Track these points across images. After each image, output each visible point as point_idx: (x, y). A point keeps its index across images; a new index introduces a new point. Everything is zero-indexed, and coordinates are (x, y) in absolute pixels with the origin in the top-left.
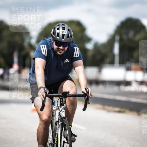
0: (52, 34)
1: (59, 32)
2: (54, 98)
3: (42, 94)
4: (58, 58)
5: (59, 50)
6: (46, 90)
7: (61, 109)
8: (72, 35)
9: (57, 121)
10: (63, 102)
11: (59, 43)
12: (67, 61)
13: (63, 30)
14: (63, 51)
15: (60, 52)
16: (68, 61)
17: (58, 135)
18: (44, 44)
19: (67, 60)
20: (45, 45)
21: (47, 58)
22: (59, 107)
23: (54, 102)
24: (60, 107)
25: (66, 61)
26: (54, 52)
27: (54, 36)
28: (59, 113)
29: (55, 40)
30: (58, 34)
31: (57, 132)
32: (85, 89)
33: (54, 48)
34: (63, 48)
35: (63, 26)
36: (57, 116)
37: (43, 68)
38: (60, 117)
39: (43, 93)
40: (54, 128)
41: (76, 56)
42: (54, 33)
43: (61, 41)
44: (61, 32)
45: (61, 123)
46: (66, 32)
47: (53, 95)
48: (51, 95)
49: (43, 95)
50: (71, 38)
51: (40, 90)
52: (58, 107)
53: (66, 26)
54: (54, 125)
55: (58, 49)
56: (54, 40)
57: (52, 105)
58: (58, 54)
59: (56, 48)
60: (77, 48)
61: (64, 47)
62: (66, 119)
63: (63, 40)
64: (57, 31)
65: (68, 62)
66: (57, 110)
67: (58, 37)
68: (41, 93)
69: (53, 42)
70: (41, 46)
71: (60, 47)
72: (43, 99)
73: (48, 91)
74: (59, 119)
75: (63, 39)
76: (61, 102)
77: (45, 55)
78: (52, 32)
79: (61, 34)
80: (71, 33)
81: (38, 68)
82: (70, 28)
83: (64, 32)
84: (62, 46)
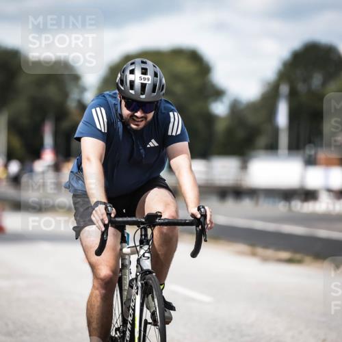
0: (117, 84)
1: (133, 79)
3: (101, 218)
5: (135, 118)
7: (142, 252)
8: (163, 86)
9: (132, 280)
10: (146, 235)
11: (133, 104)
12: (153, 143)
13: (143, 73)
14: (142, 121)
15: (136, 123)
16: (156, 144)
17: (134, 310)
18: (100, 106)
19: (153, 141)
20: (102, 109)
22: (138, 248)
23: (126, 235)
24: (141, 247)
25: (151, 143)
26: (123, 123)
27: (123, 88)
28: (138, 261)
29: (124, 96)
30: (132, 83)
31: (132, 304)
32: (197, 209)
33: (124, 115)
34: (143, 115)
35: (144, 66)
36: (133, 268)
38: (140, 270)
39: (102, 215)
40: (125, 293)
41: (174, 134)
42: (122, 81)
43: (139, 99)
44: (137, 78)
45: (142, 284)
46: (149, 80)
47: (125, 219)
48: (120, 219)
49: (102, 220)
50: (162, 93)
52: (136, 246)
53: (150, 65)
54: (126, 287)
55: (132, 116)
57: (121, 243)
58: (131, 128)
59: (128, 115)
60: (176, 114)
61: (145, 112)
62: (154, 274)
63: (143, 97)
64: (130, 77)
65: (155, 147)
66: (132, 253)
67: (131, 91)
69: (121, 102)
70: (93, 111)
72: (103, 229)
73: (114, 210)
74: (138, 274)
75: (142, 94)
76: (141, 235)
77: (103, 131)
78: (118, 78)
79: (138, 83)
80: (161, 81)
81: (88, 159)
82: (158, 70)
83: (145, 79)
84: (140, 110)
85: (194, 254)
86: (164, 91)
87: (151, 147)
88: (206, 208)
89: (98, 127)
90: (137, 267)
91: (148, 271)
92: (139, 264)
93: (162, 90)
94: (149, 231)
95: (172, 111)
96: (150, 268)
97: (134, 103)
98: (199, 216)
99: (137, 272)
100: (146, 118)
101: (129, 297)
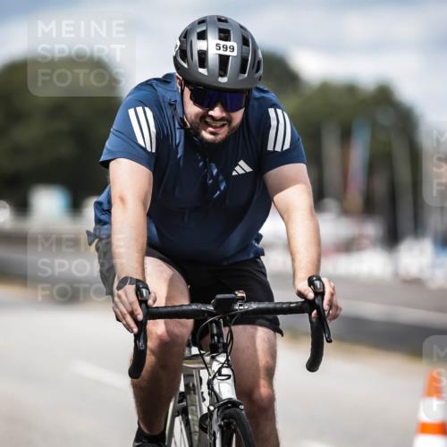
0: (175, 58)
1: (205, 49)
3: (130, 309)
6: (144, 291)
7: (215, 366)
8: (259, 62)
9: (204, 417)
10: (220, 335)
12: (242, 168)
13: (221, 39)
14: (223, 125)
16: (248, 169)
19: (242, 163)
20: (147, 109)
21: (159, 162)
22: (207, 359)
24: (212, 358)
25: (237, 168)
26: (186, 132)
27: (185, 65)
28: (210, 383)
29: (189, 80)
30: (203, 56)
32: (306, 283)
33: (189, 117)
34: (224, 115)
35: (223, 25)
38: (216, 401)
41: (278, 149)
42: (183, 53)
44: (212, 46)
46: (233, 49)
49: (132, 314)
50: (257, 75)
53: (233, 25)
56: (188, 83)
59: (196, 116)
60: (280, 112)
62: (242, 407)
63: (224, 80)
65: (247, 173)
67: (201, 70)
69: (182, 91)
70: (131, 112)
71: (212, 109)
72: (136, 330)
74: (212, 408)
75: (221, 76)
77: (149, 149)
78: (177, 49)
79: (213, 55)
80: (254, 53)
81: (122, 200)
83: (226, 48)
84: (219, 105)
85: (313, 365)
86: (261, 72)
87: (239, 175)
88: (324, 279)
89: (140, 141)
91: (230, 401)
92: (213, 390)
93: (258, 69)
94: (225, 331)
96: (234, 396)
98: (311, 295)
99: (211, 405)
100: (229, 121)
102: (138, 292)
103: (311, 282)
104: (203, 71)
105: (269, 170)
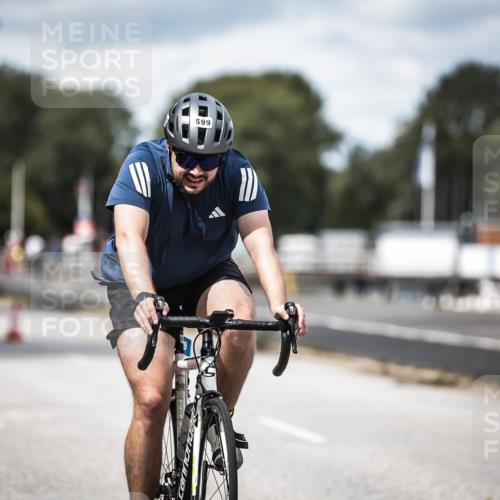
0: (165, 129)
1: (187, 123)
2: (185, 329)
3: (148, 316)
4: (189, 206)
5: (190, 178)
6: (160, 302)
7: (204, 366)
8: (230, 132)
9: (191, 405)
10: (210, 342)
11: (187, 158)
13: (201, 114)
15: (193, 184)
16: (223, 214)
17: (191, 448)
18: (141, 160)
19: (217, 209)
20: (144, 164)
22: (199, 360)
23: (183, 342)
24: (203, 359)
25: (214, 213)
26: (174, 185)
27: (173, 136)
28: (199, 378)
29: (175, 147)
30: (186, 128)
31: (189, 440)
32: (283, 307)
34: (202, 173)
36: (192, 388)
37: (143, 237)
38: (201, 391)
39: (150, 311)
40: (180, 424)
41: (247, 199)
42: (171, 126)
43: (195, 151)
44: (193, 121)
45: (203, 411)
46: (209, 123)
47: (181, 319)
48: (175, 319)
49: (150, 319)
50: (229, 142)
51: (142, 303)
52: (196, 358)
53: (211, 102)
54: (181, 415)
55: (186, 175)
56: (174, 149)
57: (176, 353)
58: (186, 191)
59: (180, 173)
61: (205, 168)
62: (221, 398)
63: (201, 147)
64: (183, 120)
66: (191, 368)
67: (184, 140)
68: (144, 312)
69: (170, 154)
70: (131, 167)
71: (192, 169)
72: (151, 332)
73: (167, 305)
74: (198, 397)
75: (200, 144)
76: (204, 342)
77: (145, 195)
78: (166, 122)
79: (194, 128)
80: (226, 124)
81: (124, 235)
82: (223, 109)
83: (204, 122)
84: (198, 166)
85: (278, 371)
86: (232, 139)
87: (215, 218)
88: (297, 305)
89: (139, 189)
90: (197, 387)
91: (212, 393)
92: (200, 383)
93: (229, 137)
94: (215, 340)
95: (245, 166)
96: (215, 389)
97: (189, 157)
98: (286, 317)
99: (197, 394)
100: (206, 177)
101: (185, 430)
102: (156, 303)
103: (287, 307)
104: (185, 140)
105: (242, 215)
